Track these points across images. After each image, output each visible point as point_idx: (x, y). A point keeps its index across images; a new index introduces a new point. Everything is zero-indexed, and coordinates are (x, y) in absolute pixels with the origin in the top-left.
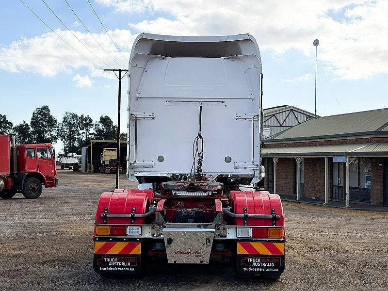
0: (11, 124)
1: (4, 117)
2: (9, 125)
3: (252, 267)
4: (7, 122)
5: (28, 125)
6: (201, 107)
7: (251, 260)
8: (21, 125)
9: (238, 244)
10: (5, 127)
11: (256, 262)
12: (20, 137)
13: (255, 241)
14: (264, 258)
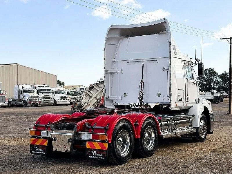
0: (217, 73)
1: (213, 70)
2: (216, 74)
3: (93, 156)
4: (215, 72)
5: (227, 74)
6: (143, 64)
7: (92, 152)
8: (223, 74)
9: (87, 143)
10: (213, 76)
11: (94, 153)
12: (223, 81)
13: (95, 141)
14: (98, 151)
